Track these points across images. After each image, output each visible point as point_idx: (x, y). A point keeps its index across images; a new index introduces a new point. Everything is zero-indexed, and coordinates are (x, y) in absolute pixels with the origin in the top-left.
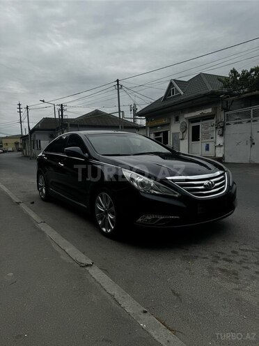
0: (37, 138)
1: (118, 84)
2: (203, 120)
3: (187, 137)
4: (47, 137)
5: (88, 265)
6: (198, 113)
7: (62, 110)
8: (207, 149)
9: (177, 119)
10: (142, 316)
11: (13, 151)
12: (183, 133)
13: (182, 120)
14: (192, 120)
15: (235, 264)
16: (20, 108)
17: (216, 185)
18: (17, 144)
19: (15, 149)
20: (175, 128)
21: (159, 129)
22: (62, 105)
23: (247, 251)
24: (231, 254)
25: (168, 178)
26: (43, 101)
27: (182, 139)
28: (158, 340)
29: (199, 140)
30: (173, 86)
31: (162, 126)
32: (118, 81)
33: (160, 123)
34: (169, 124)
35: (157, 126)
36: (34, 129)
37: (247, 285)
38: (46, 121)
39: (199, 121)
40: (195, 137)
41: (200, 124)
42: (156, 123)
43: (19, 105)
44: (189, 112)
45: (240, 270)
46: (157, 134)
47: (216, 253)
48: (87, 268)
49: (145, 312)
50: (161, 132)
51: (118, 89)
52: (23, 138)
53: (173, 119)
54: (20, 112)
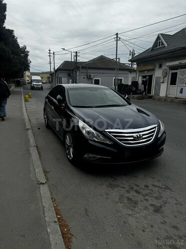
0: (60, 75)
1: (117, 37)
2: (181, 68)
3: (166, 81)
4: (66, 75)
5: (42, 184)
6: (176, 63)
7: (76, 56)
8: (181, 92)
9: (160, 66)
10: (52, 224)
11: (46, 83)
12: (164, 77)
13: (164, 67)
14: (172, 68)
15: (141, 196)
16: (50, 53)
17: (144, 137)
18: (48, 78)
19: (47, 81)
20: (158, 73)
21: (146, 73)
22: (76, 52)
23: (156, 186)
24: (144, 187)
25: (106, 130)
26: (64, 49)
27: (163, 82)
28: (51, 241)
29: (175, 84)
30: (160, 39)
31: (148, 70)
32: (117, 34)
33: (147, 68)
34: (153, 70)
35: (144, 71)
36: (58, 69)
37: (139, 213)
38: (66, 63)
39: (177, 69)
40: (173, 82)
41: (178, 71)
42: (144, 69)
43: (50, 50)
44: (170, 61)
45: (141, 201)
46: (144, 77)
47: (133, 185)
48: (41, 186)
49: (56, 222)
50: (147, 76)
51: (117, 41)
52: (51, 74)
53: (158, 65)
54: (50, 56)
